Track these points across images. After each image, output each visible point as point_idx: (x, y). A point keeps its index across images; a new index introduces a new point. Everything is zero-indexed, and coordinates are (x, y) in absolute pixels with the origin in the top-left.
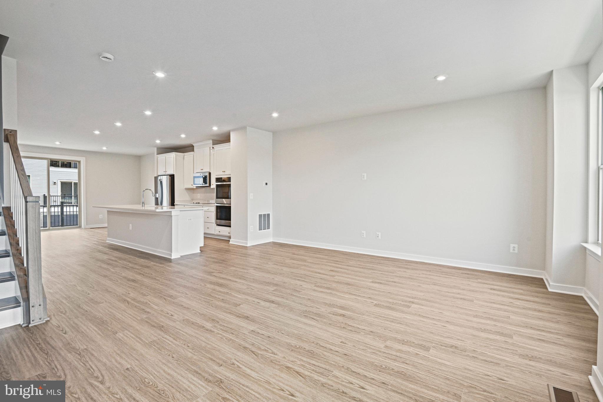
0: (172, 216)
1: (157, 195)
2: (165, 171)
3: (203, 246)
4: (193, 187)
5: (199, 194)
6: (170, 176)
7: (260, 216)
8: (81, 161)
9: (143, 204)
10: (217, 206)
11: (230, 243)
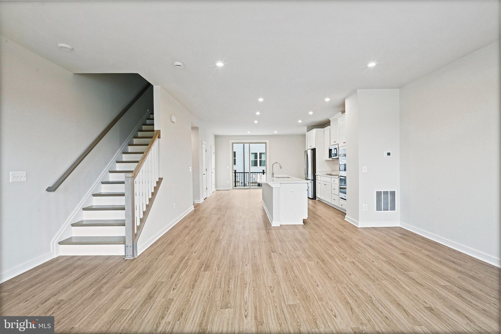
0: (273, 188)
3: (307, 218)
4: (330, 159)
6: (311, 150)
7: (379, 194)
11: (345, 219)
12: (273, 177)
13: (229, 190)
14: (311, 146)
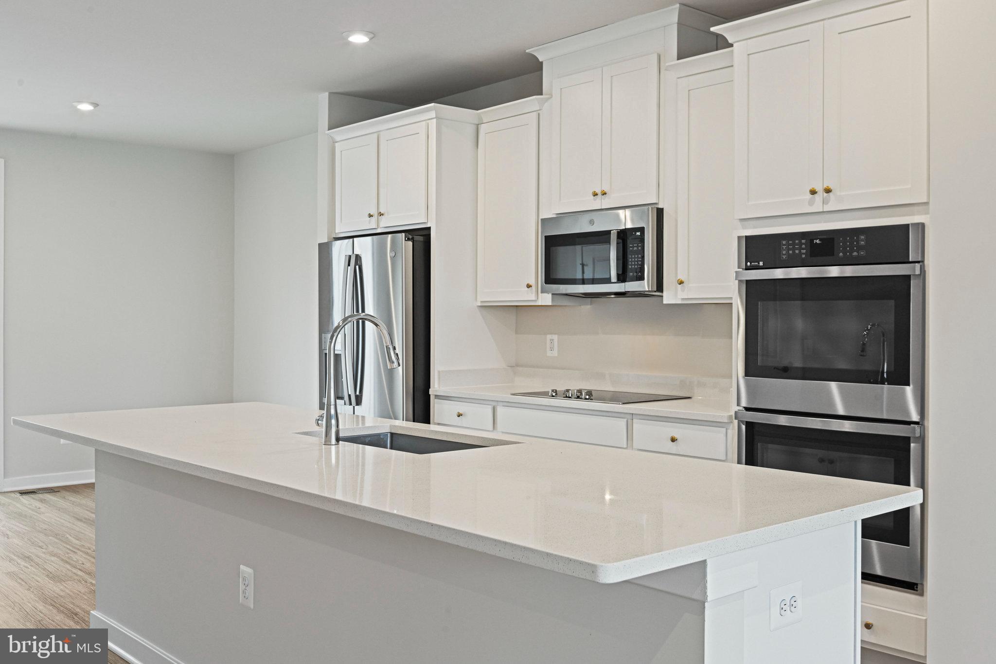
2: (374, 211)
4: (533, 297)
6: (407, 239)
9: (333, 422)
10: (747, 421)
14: (381, 214)
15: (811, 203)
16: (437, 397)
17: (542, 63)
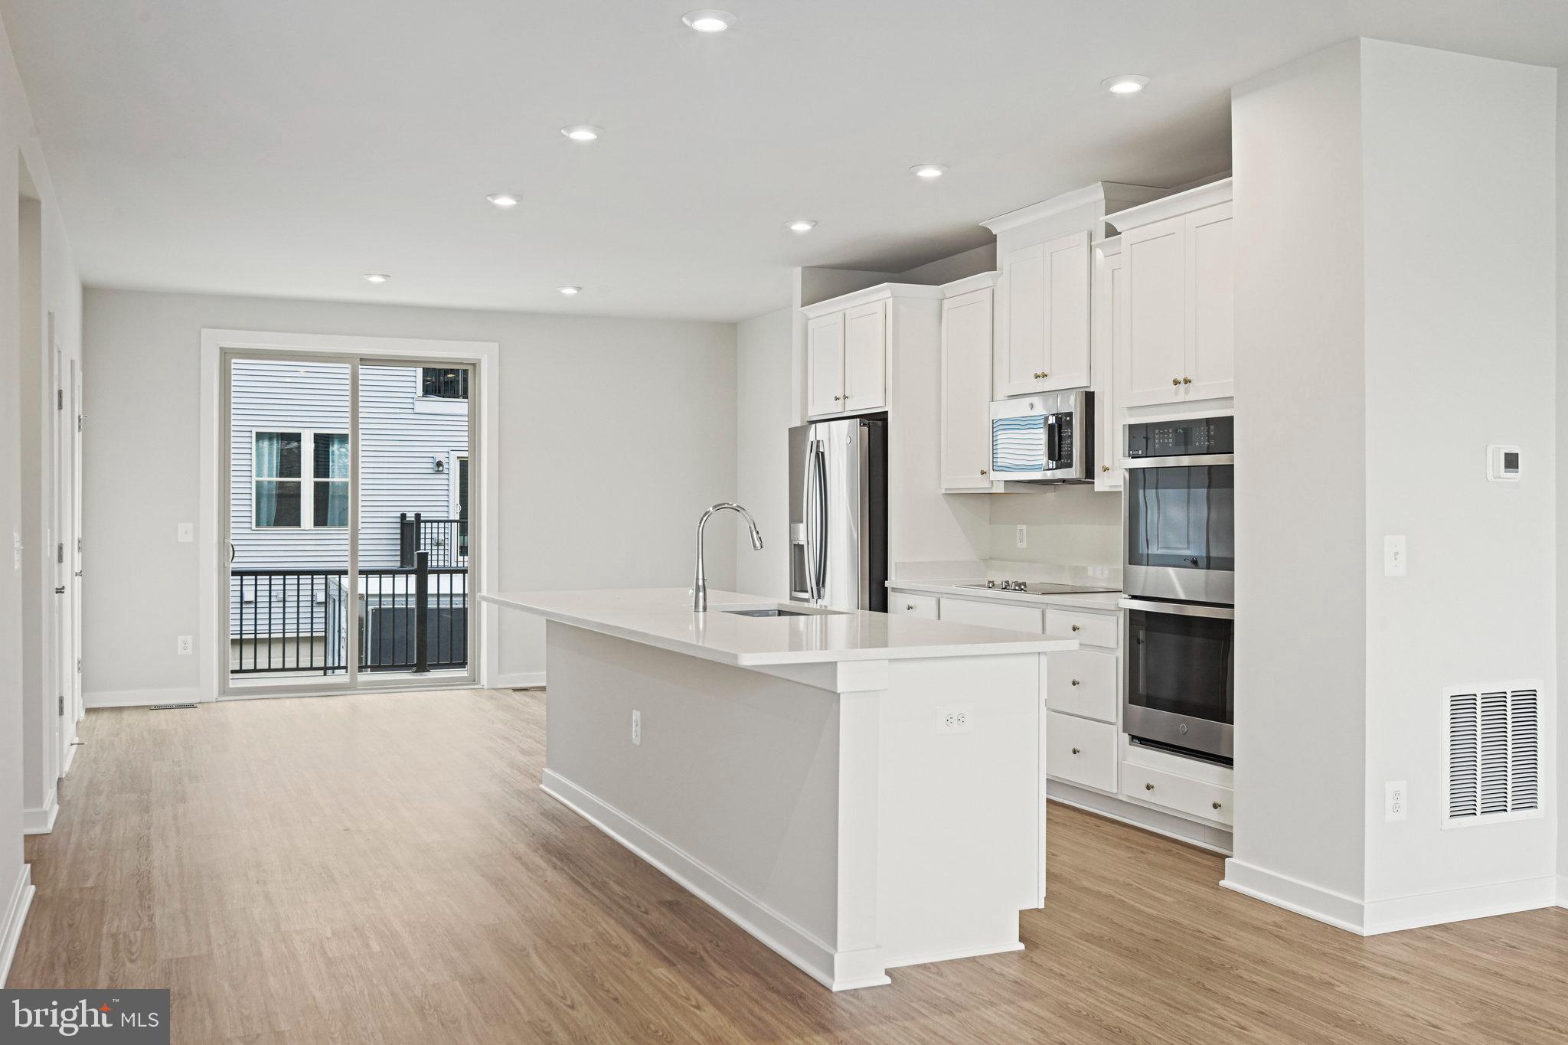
0: (836, 696)
1: (802, 527)
2: (840, 395)
3: (1042, 906)
4: (987, 485)
5: (1024, 527)
6: (863, 424)
7: (1462, 704)
8: (479, 361)
9: (701, 594)
10: (1131, 611)
11: (1222, 883)
12: (705, 609)
13: (191, 706)
14: (845, 397)
15: (1176, 393)
16: (894, 589)
17: (996, 235)
